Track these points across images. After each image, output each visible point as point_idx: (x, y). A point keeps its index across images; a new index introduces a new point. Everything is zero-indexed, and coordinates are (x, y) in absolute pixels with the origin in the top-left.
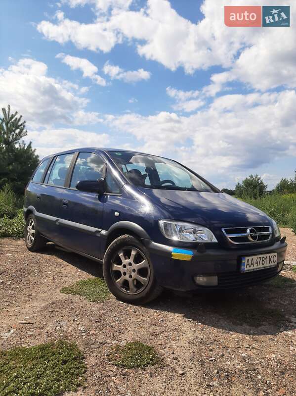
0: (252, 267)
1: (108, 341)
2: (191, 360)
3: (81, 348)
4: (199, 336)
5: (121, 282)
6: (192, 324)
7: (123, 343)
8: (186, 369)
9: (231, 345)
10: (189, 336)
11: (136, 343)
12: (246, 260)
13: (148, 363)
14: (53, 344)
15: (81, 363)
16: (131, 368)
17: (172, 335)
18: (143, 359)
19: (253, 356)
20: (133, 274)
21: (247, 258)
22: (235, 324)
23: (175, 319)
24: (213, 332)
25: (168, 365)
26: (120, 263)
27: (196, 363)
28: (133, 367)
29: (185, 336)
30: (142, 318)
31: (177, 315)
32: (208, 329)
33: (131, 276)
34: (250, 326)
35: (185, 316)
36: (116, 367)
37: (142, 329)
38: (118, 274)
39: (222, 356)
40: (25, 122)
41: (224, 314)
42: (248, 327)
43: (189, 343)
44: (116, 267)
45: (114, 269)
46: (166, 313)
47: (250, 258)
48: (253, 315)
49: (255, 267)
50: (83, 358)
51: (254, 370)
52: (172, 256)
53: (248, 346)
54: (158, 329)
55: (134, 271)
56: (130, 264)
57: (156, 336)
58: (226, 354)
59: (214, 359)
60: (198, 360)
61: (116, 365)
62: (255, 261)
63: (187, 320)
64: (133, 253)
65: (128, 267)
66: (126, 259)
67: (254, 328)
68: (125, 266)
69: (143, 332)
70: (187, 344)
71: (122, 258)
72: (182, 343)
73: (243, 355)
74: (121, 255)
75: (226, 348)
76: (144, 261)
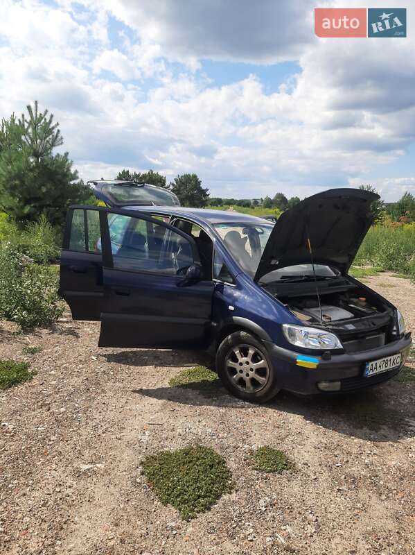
0: (375, 372)
1: (241, 445)
2: (320, 465)
3: (219, 452)
4: (323, 441)
5: (237, 379)
6: (314, 426)
7: (254, 448)
8: (317, 474)
9: (354, 451)
10: (313, 440)
11: (267, 447)
12: (369, 366)
13: (283, 468)
14: (192, 448)
15: (224, 467)
16: (269, 472)
17: (298, 439)
18: (278, 464)
19: (375, 462)
20: (251, 373)
21: (370, 364)
22: (355, 427)
23: (296, 420)
24: (335, 437)
25: (300, 470)
26: (236, 360)
27: (325, 468)
28: (271, 471)
29: (309, 441)
30: (262, 419)
31: (297, 416)
32: (331, 433)
33: (248, 375)
34: (370, 430)
35: (306, 418)
36: (256, 471)
37: (266, 432)
38: (233, 371)
39: (347, 462)
40: (58, 124)
41: (343, 415)
42: (368, 431)
43: (315, 448)
44: (231, 363)
45: (229, 365)
46: (285, 413)
47: (374, 363)
48: (372, 418)
49: (379, 370)
50: (225, 462)
51: (377, 476)
52: (297, 362)
53: (369, 452)
54: (283, 432)
55: (252, 370)
56: (247, 363)
57: (282, 440)
58: (350, 460)
59: (339, 465)
60: (326, 466)
61: (255, 469)
62: (378, 365)
63: (308, 422)
64: (251, 352)
65: (245, 365)
66: (242, 357)
67: (374, 432)
68: (241, 364)
69: (269, 435)
70: (313, 449)
71: (239, 356)
72: (308, 448)
73: (366, 461)
74: (237, 352)
75: (349, 453)
76: (263, 361)
